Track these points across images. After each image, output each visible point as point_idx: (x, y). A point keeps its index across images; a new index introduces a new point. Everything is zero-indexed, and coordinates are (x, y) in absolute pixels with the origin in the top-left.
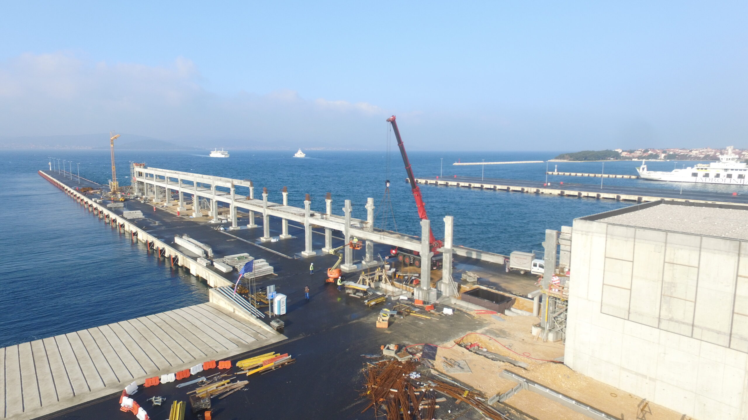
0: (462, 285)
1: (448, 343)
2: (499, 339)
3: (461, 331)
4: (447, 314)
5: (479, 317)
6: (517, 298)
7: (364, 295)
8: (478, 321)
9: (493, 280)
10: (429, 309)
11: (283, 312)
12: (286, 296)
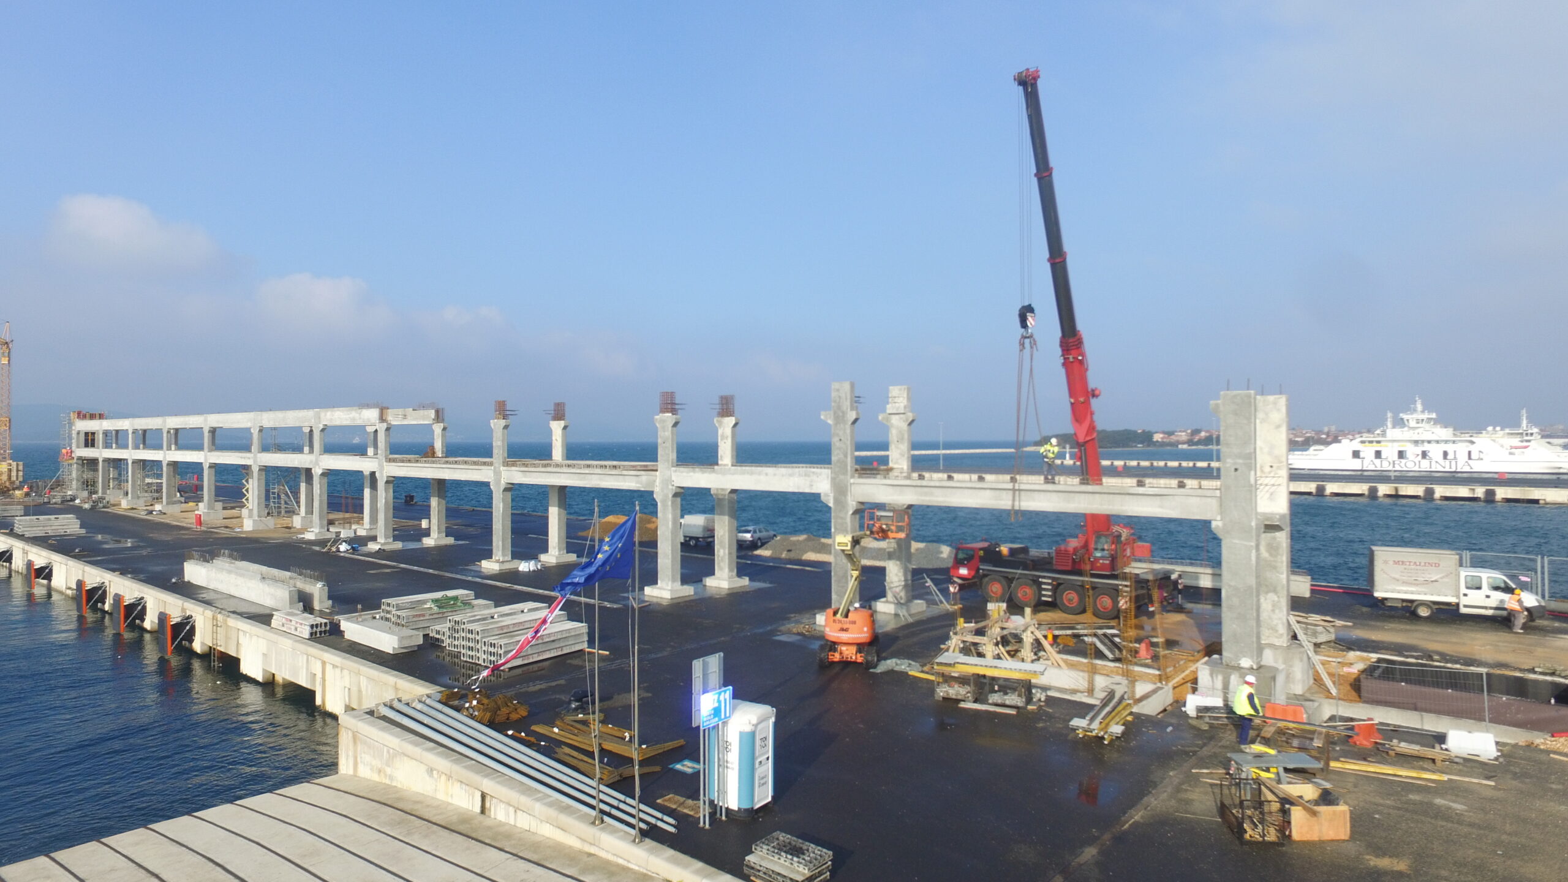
9: (1370, 635)
11: (763, 794)
12: (774, 709)
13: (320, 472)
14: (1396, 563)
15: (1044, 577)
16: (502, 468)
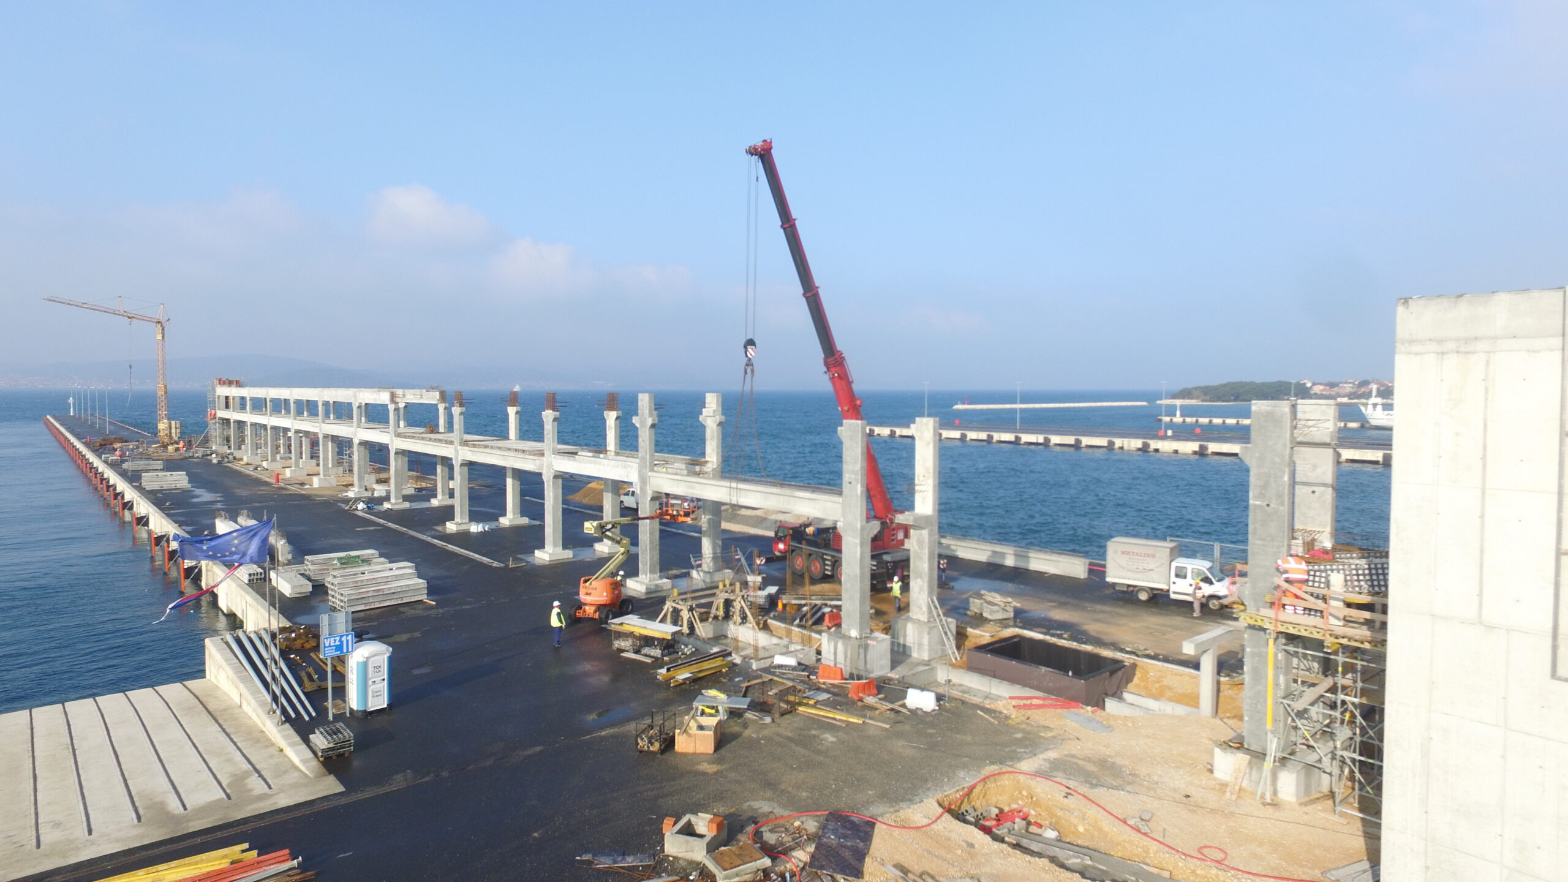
0: (969, 630)
1: (916, 806)
2: (1099, 794)
3: (964, 766)
4: (917, 709)
5: (1024, 719)
6: (1139, 663)
7: (663, 655)
8: (1023, 731)
9: (1059, 615)
10: (861, 695)
11: (379, 700)
12: (391, 649)
13: (359, 442)
14: (1123, 553)
15: (827, 555)
16: (459, 447)
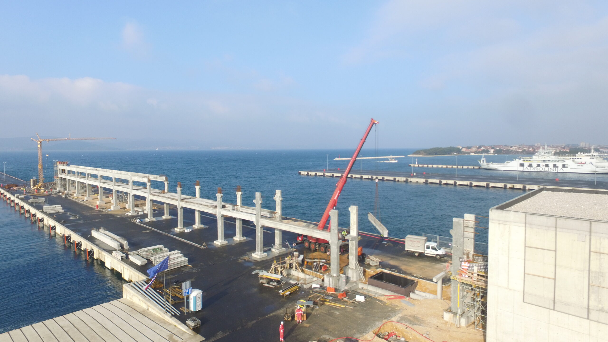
0: (367, 270)
1: (368, 334)
2: (415, 327)
3: (377, 320)
4: (359, 301)
5: (390, 303)
6: (419, 281)
7: (277, 285)
8: (390, 307)
9: (392, 262)
10: (342, 297)
11: (199, 308)
12: (202, 291)
13: (132, 195)
14: (410, 241)
15: (317, 243)
